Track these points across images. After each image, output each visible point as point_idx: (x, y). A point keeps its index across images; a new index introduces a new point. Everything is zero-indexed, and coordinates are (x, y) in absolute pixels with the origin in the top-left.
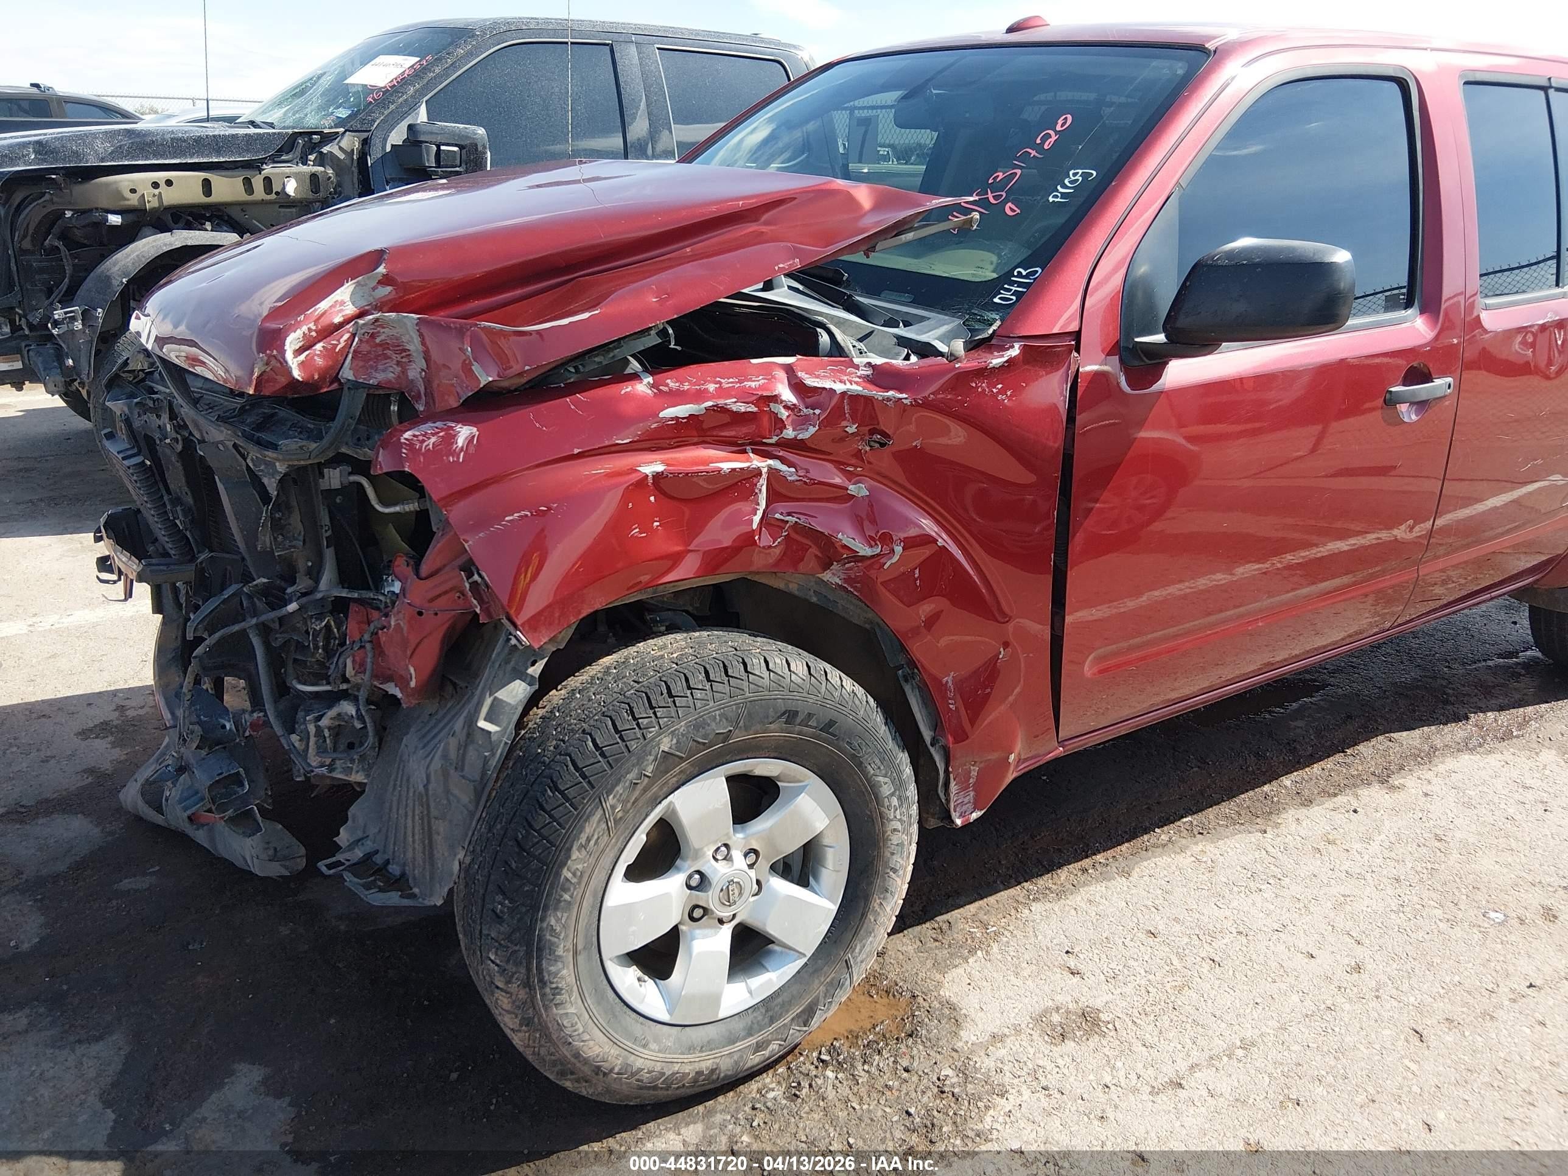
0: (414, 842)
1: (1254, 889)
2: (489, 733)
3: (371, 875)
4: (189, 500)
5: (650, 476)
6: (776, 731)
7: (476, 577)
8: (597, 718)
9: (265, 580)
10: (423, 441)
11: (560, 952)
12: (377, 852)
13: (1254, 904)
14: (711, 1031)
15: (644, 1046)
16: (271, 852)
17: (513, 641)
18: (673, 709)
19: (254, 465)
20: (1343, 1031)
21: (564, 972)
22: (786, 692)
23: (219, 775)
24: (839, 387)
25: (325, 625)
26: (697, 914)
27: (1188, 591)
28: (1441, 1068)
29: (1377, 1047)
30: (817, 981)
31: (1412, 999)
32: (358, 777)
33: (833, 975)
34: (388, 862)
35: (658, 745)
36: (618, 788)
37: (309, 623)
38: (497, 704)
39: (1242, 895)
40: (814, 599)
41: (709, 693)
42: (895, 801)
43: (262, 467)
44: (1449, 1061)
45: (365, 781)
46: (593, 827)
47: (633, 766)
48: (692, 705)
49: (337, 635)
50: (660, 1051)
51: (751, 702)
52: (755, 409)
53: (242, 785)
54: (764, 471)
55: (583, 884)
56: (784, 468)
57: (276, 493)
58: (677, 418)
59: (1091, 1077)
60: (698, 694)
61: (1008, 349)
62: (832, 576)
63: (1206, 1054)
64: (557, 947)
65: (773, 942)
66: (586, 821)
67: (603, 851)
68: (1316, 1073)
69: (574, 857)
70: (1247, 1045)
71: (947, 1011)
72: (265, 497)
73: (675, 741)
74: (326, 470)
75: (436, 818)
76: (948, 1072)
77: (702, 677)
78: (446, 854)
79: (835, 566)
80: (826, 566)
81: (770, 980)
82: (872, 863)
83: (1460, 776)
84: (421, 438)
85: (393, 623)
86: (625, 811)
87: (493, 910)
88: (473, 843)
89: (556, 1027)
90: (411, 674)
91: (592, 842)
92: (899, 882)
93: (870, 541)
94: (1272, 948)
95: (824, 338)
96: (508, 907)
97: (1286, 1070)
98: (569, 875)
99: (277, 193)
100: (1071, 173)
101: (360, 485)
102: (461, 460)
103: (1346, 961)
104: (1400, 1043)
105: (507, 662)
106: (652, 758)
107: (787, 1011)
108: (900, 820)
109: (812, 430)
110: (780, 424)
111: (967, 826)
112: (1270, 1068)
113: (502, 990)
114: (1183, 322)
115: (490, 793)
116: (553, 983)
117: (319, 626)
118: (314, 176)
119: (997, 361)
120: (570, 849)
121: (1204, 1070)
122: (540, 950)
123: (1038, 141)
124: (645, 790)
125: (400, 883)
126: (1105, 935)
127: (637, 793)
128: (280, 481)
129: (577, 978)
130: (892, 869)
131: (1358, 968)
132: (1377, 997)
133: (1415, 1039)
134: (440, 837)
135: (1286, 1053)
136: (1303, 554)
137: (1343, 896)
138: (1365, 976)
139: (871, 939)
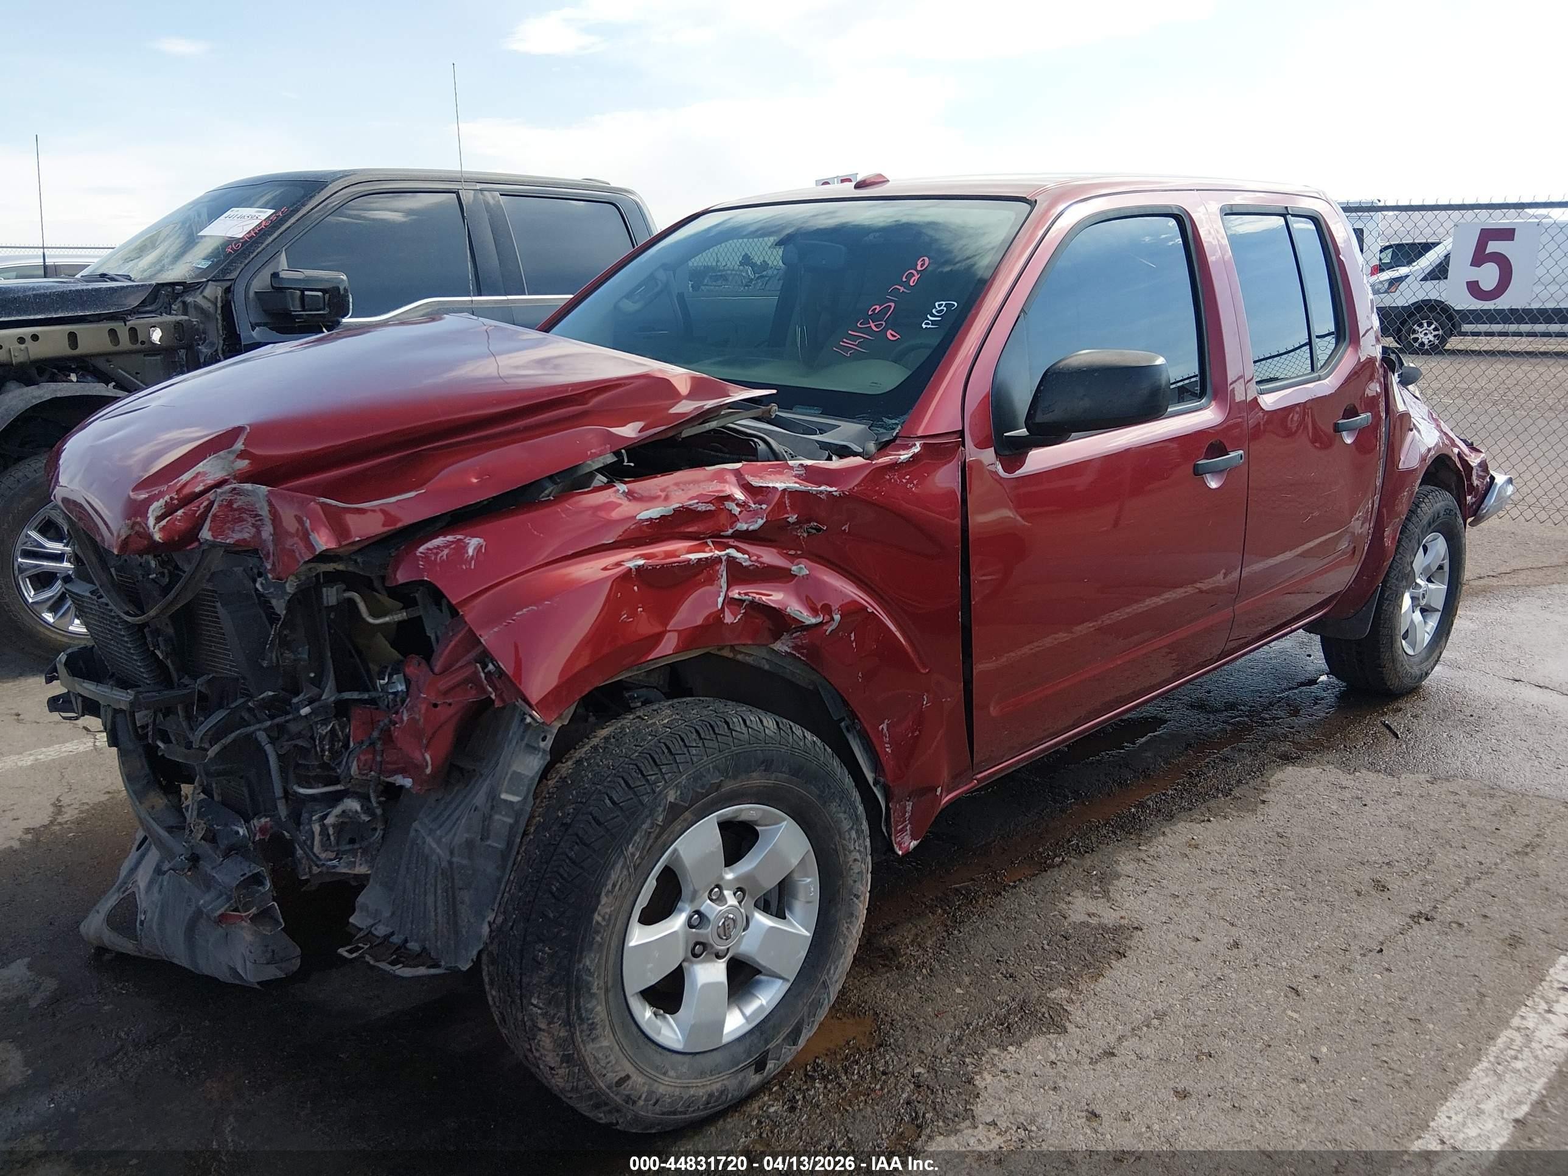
0: (436, 915)
1: (1140, 891)
2: (512, 803)
3: (392, 955)
4: (171, 631)
5: (634, 569)
6: (757, 780)
7: (491, 667)
8: (609, 779)
9: (271, 693)
10: (437, 554)
11: (594, 990)
12: (392, 934)
13: (1142, 903)
14: (718, 1057)
15: (665, 1074)
16: (269, 955)
17: (529, 720)
18: (674, 765)
19: (263, 588)
20: (1234, 995)
21: (599, 1008)
22: (763, 745)
23: (242, 876)
24: (780, 486)
25: (331, 730)
26: (699, 950)
27: (1037, 649)
28: (1317, 1014)
29: (1264, 1004)
30: (800, 1003)
31: (1284, 964)
32: (362, 869)
33: (813, 996)
34: (406, 941)
35: (666, 797)
36: (635, 838)
37: (315, 730)
38: (517, 776)
39: (1131, 897)
40: (767, 667)
41: (702, 749)
42: (854, 834)
43: (272, 590)
44: (1322, 1008)
45: (369, 872)
46: (617, 874)
47: (647, 817)
48: (689, 760)
49: (342, 738)
50: (677, 1078)
51: (736, 754)
52: (713, 508)
53: (262, 884)
54: (724, 559)
55: (611, 927)
56: (739, 555)
57: (284, 612)
58: (651, 519)
59: (1039, 1057)
60: (694, 751)
61: (911, 447)
62: (782, 646)
63: (1129, 1028)
64: (593, 985)
65: (759, 972)
66: (610, 870)
67: (626, 895)
68: (1220, 1030)
69: (603, 902)
70: (1160, 1016)
71: (907, 1022)
72: (273, 617)
73: (679, 792)
74: (324, 590)
75: (460, 889)
76: (922, 1070)
77: (695, 735)
78: (472, 920)
79: (785, 636)
80: (777, 637)
81: (762, 1005)
82: (838, 891)
83: (1288, 784)
84: (435, 551)
85: (405, 718)
86: (642, 858)
87: (533, 959)
88: (503, 905)
89: (593, 1060)
90: (427, 763)
91: (617, 887)
92: (861, 906)
93: (815, 611)
94: (1165, 937)
95: (762, 446)
96: (548, 954)
97: (1195, 1030)
98: (600, 919)
99: (143, 343)
100: (937, 304)
101: (351, 601)
102: (473, 567)
103: (1226, 940)
104: (1281, 999)
105: (522, 740)
106: (660, 809)
107: (779, 1033)
108: (859, 851)
109: (761, 522)
110: (734, 519)
111: (907, 854)
112: (1183, 1031)
113: (544, 1030)
114: (1040, 418)
115: (515, 859)
116: (588, 1019)
117: (324, 730)
118: (178, 325)
119: (904, 456)
120: (599, 896)
121: (1129, 1039)
122: (578, 989)
123: (904, 279)
124: (657, 838)
125: (422, 957)
126: (1026, 943)
127: (651, 841)
128: (289, 601)
129: (609, 1014)
130: (855, 895)
131: (1236, 945)
132: (1256, 966)
133: (1292, 995)
134: (464, 906)
135: (1192, 1018)
136: (1127, 611)
137: (1213, 889)
138: (1243, 950)
139: (842, 961)
